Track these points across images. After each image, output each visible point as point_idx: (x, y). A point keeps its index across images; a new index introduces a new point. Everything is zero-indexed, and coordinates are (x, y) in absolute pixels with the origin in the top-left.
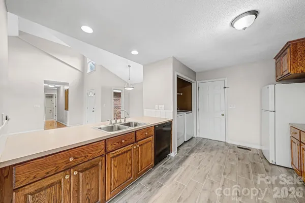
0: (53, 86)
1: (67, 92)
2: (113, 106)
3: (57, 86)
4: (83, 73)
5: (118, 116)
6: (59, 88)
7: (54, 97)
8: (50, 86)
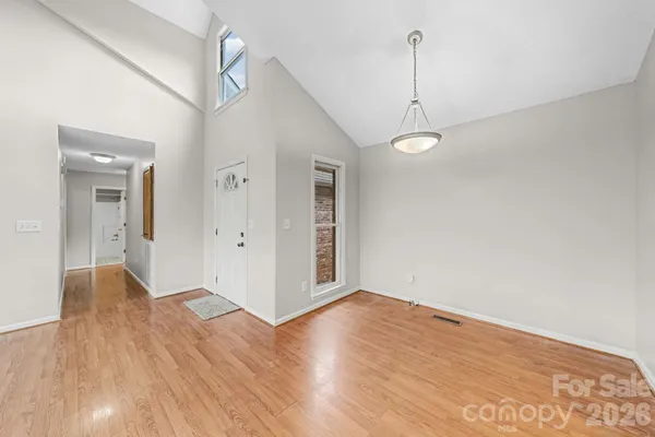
0: (107, 160)
1: (149, 178)
2: (313, 233)
3: (120, 159)
4: (201, 112)
5: (326, 271)
6: (129, 168)
7: (122, 199)
8: (98, 159)
